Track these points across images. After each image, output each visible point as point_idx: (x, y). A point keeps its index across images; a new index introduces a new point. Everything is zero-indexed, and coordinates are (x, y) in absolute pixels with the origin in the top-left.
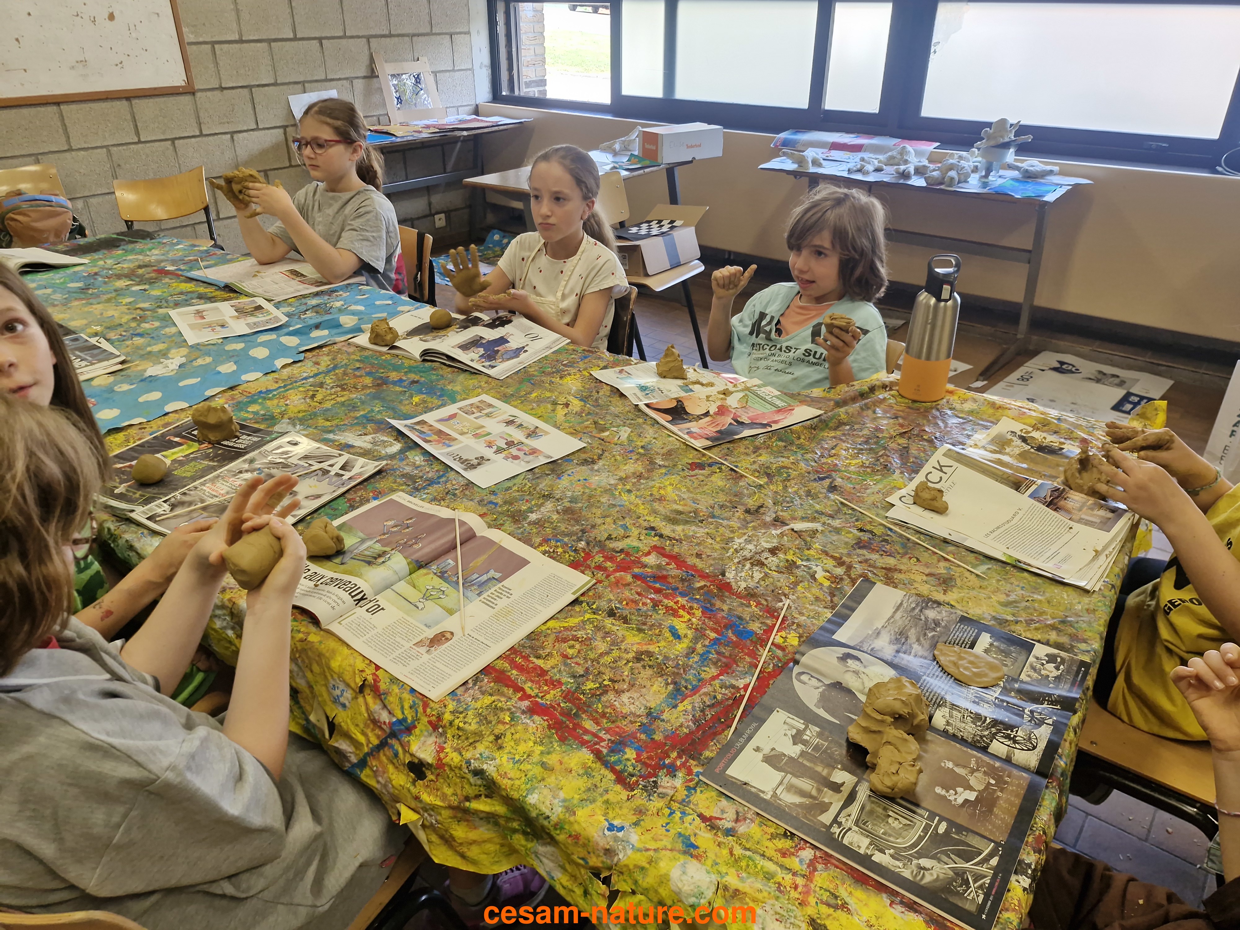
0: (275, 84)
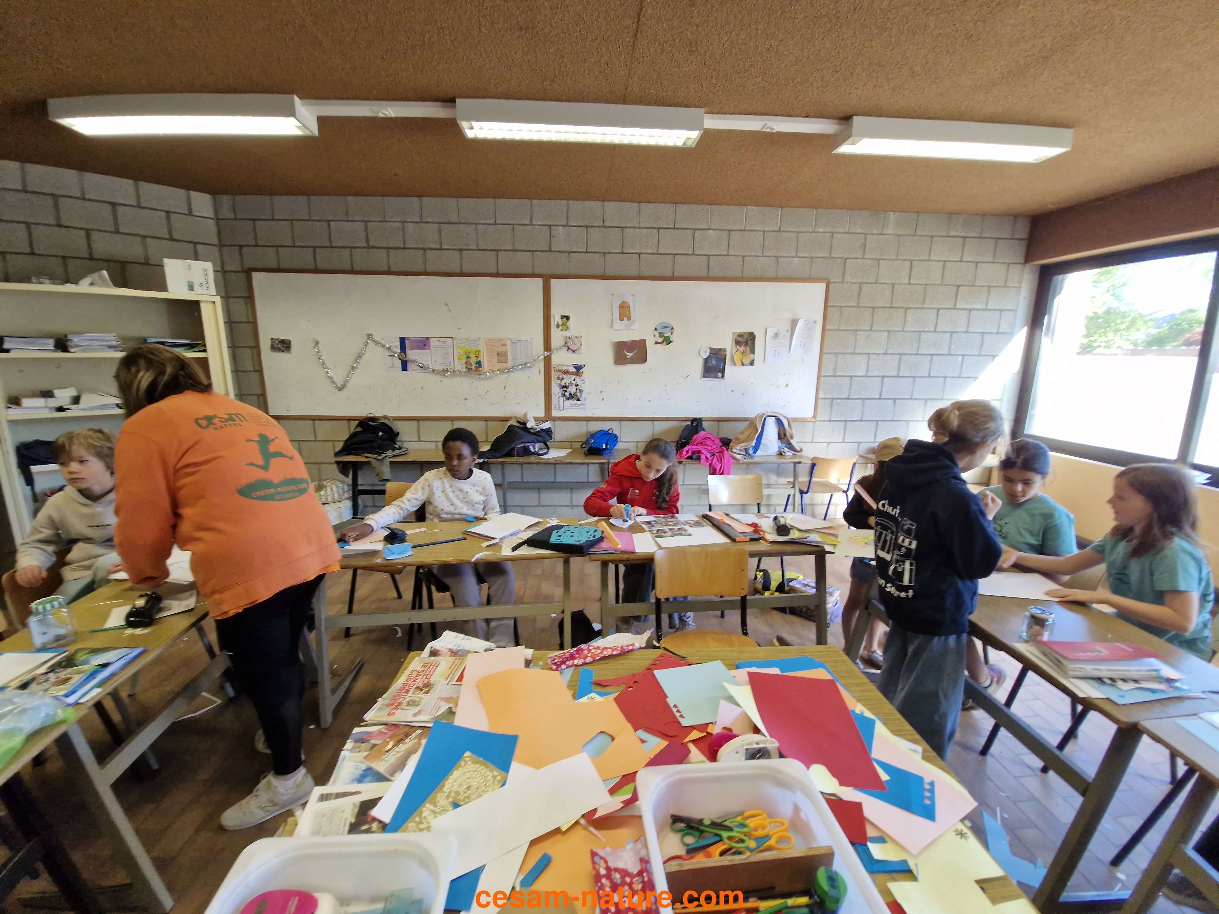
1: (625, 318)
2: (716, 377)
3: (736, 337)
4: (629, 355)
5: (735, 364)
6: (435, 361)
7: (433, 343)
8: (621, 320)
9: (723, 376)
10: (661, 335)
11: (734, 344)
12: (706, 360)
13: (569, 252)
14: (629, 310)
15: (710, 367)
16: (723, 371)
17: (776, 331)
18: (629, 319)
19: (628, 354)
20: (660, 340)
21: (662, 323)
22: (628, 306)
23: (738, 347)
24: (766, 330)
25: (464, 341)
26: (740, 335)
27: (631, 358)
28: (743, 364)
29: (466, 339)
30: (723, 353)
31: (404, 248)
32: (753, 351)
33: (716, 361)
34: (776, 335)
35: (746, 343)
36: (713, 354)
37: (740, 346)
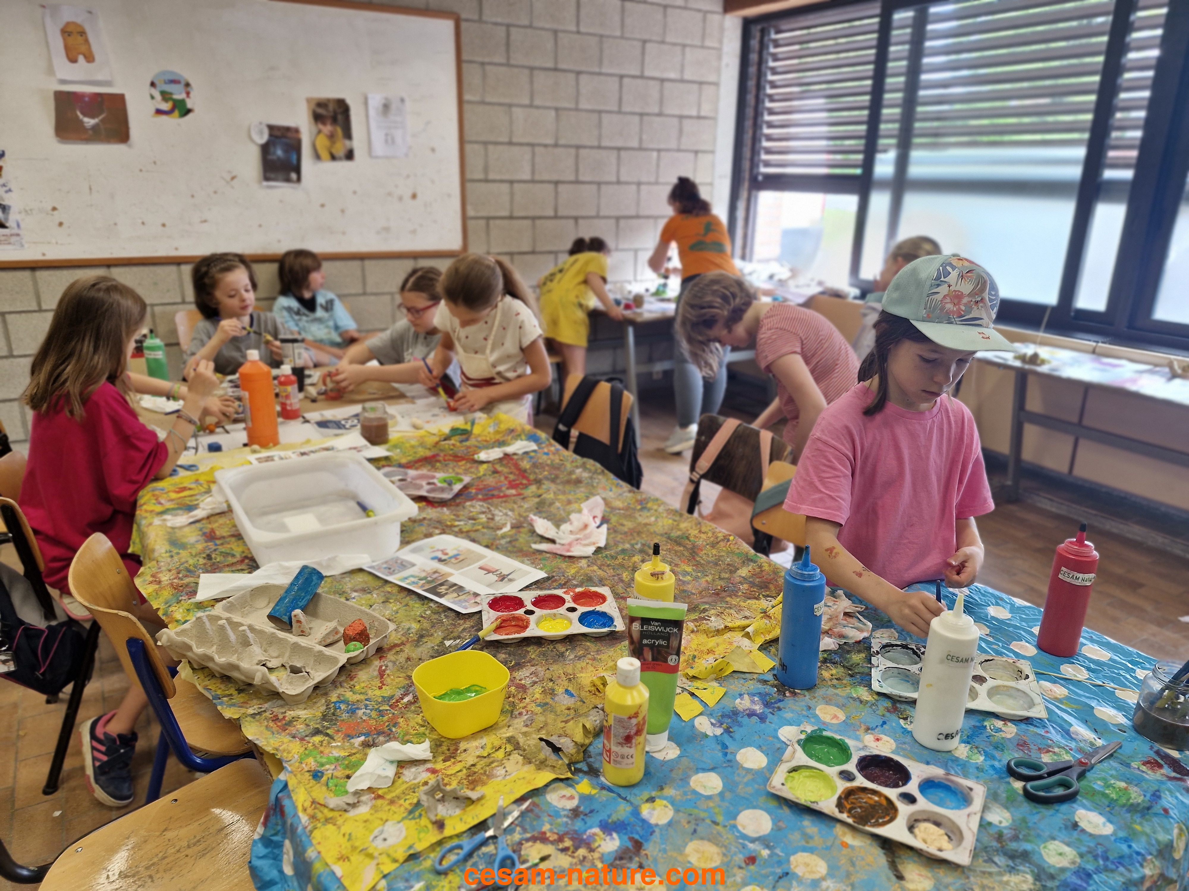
0: (533, 252)
1: (81, 57)
2: (288, 180)
3: (313, 106)
5: (318, 157)
8: (70, 58)
9: (299, 180)
11: (312, 121)
12: (265, 149)
14: (87, 40)
15: (273, 162)
16: (298, 171)
17: (383, 100)
18: (88, 58)
20: (166, 106)
22: (82, 32)
24: (366, 98)
26: (322, 104)
28: (333, 158)
30: (295, 135)
33: (284, 152)
34: (385, 107)
35: (334, 120)
36: (277, 137)
37: (324, 123)
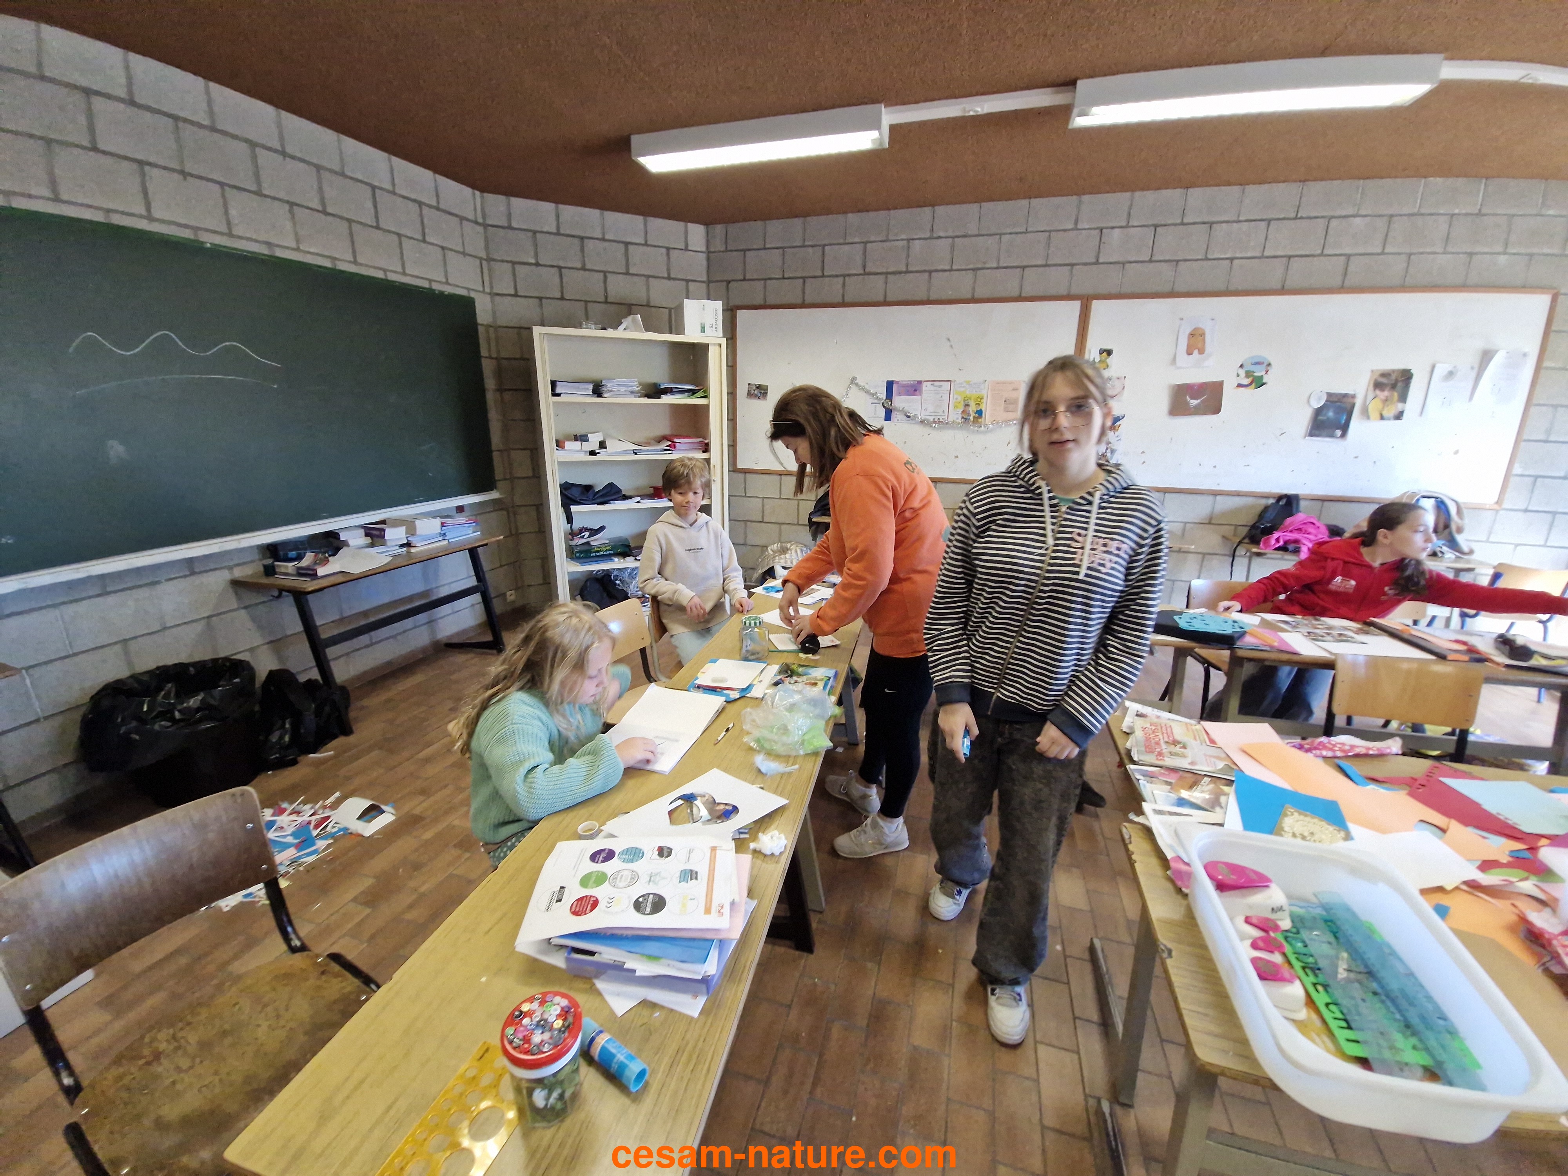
1: (1196, 352)
2: (1332, 436)
3: (1376, 376)
4: (1194, 403)
5: (1368, 418)
6: (926, 410)
7: (926, 388)
8: (1189, 353)
9: (1344, 435)
10: (1248, 374)
11: (1371, 387)
12: (1318, 412)
13: (1124, 263)
14: (1204, 340)
15: (1323, 422)
16: (1345, 428)
17: (1450, 369)
18: (1201, 351)
19: (1192, 401)
20: (1246, 381)
21: (1253, 358)
22: (1203, 335)
23: (1378, 392)
24: (1433, 367)
25: (964, 385)
26: (1384, 375)
27: (1196, 407)
28: (1382, 418)
29: (968, 383)
30: (1350, 400)
31: (907, 272)
32: (1403, 398)
33: (1336, 413)
34: (1451, 374)
35: (1393, 387)
36: (1332, 402)
37: (1383, 390)
